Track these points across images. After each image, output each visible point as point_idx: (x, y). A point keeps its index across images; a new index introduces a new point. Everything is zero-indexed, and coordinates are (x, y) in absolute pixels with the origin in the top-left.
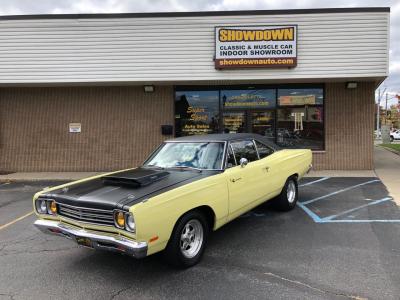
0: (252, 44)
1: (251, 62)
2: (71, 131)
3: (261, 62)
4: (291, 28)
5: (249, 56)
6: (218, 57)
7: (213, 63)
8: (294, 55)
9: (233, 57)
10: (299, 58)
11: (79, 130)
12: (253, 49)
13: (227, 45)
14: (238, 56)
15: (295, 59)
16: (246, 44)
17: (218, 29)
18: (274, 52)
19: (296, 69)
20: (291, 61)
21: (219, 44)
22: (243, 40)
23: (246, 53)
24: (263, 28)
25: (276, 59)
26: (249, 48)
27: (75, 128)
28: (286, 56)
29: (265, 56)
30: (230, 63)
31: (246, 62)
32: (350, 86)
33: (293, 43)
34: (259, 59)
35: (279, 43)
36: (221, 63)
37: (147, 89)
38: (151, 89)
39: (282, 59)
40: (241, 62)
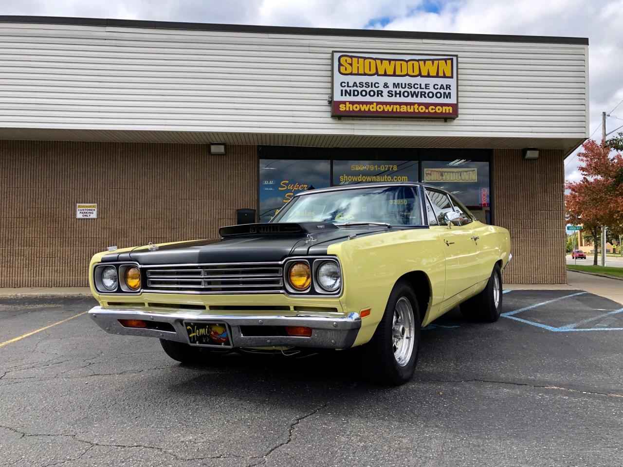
0: (391, 80)
1: (388, 108)
2: (79, 215)
3: (404, 109)
4: (450, 59)
5: (385, 98)
6: (337, 97)
7: (329, 109)
8: (453, 100)
9: (360, 98)
10: (460, 105)
11: (94, 215)
12: (391, 88)
13: (351, 79)
14: (368, 99)
15: (455, 107)
16: (382, 80)
17: (337, 55)
18: (423, 95)
19: (456, 122)
20: (450, 110)
21: (338, 78)
22: (377, 74)
23: (380, 93)
24: (407, 58)
25: (427, 105)
26: (386, 86)
27: (87, 211)
28: (442, 100)
29: (410, 100)
30: (356, 108)
31: (380, 108)
32: (530, 154)
33: (452, 82)
34: (400, 104)
35: (431, 81)
36: (342, 108)
37: (214, 149)
38: (221, 149)
39: (436, 105)
40: (373, 108)
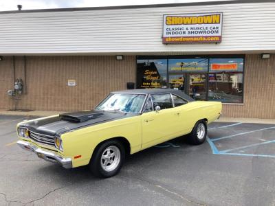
0: (189, 27)
1: (188, 39)
2: (69, 84)
3: (195, 39)
4: (218, 14)
5: (187, 35)
6: (165, 35)
7: (161, 40)
8: (219, 34)
9: (175, 35)
10: (223, 36)
11: (74, 85)
12: (189, 30)
13: (171, 27)
14: (179, 35)
15: (220, 37)
16: (185, 27)
17: (165, 16)
18: (205, 32)
19: (221, 44)
20: (218, 39)
21: (166, 27)
22: (183, 24)
23: (184, 33)
24: (197, 15)
25: (206, 37)
26: (187, 29)
27: (72, 83)
28: (214, 34)
29: (198, 35)
30: (173, 40)
31: (184, 39)
32: (264, 56)
33: (219, 26)
34: (194, 37)
35: (209, 26)
36: (167, 40)
37: (118, 58)
38: (121, 58)
39: (210, 37)
40: (181, 39)
